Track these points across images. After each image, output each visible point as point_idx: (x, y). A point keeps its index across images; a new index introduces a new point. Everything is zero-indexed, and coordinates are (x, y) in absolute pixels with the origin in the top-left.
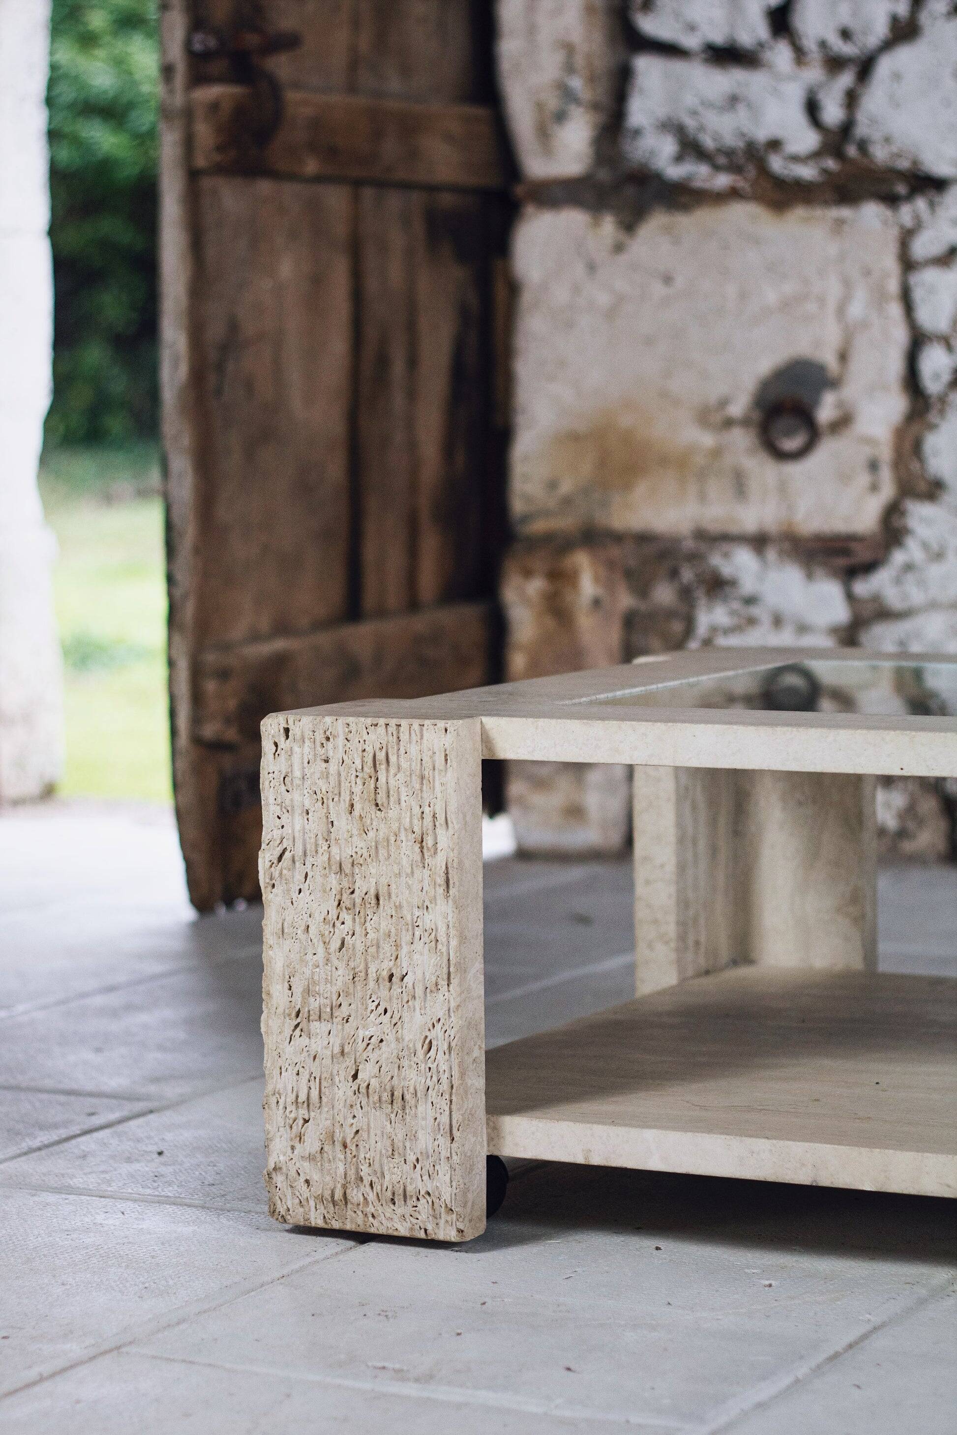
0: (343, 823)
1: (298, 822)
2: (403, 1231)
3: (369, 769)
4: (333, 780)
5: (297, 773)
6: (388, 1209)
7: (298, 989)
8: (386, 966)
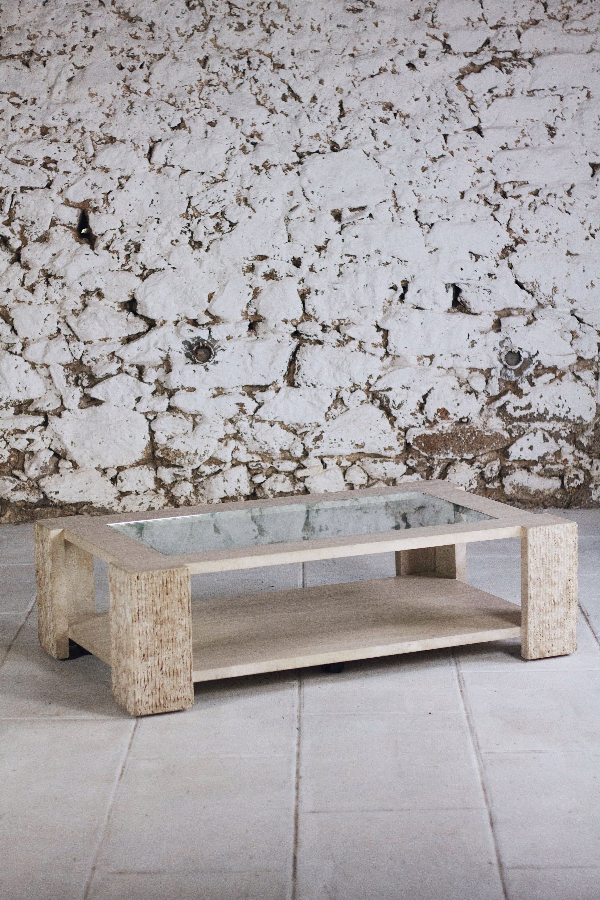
0: (157, 600)
1: (144, 602)
2: (176, 709)
3: (165, 584)
4: (154, 589)
5: (143, 588)
6: (172, 704)
7: (143, 648)
8: (170, 637)
